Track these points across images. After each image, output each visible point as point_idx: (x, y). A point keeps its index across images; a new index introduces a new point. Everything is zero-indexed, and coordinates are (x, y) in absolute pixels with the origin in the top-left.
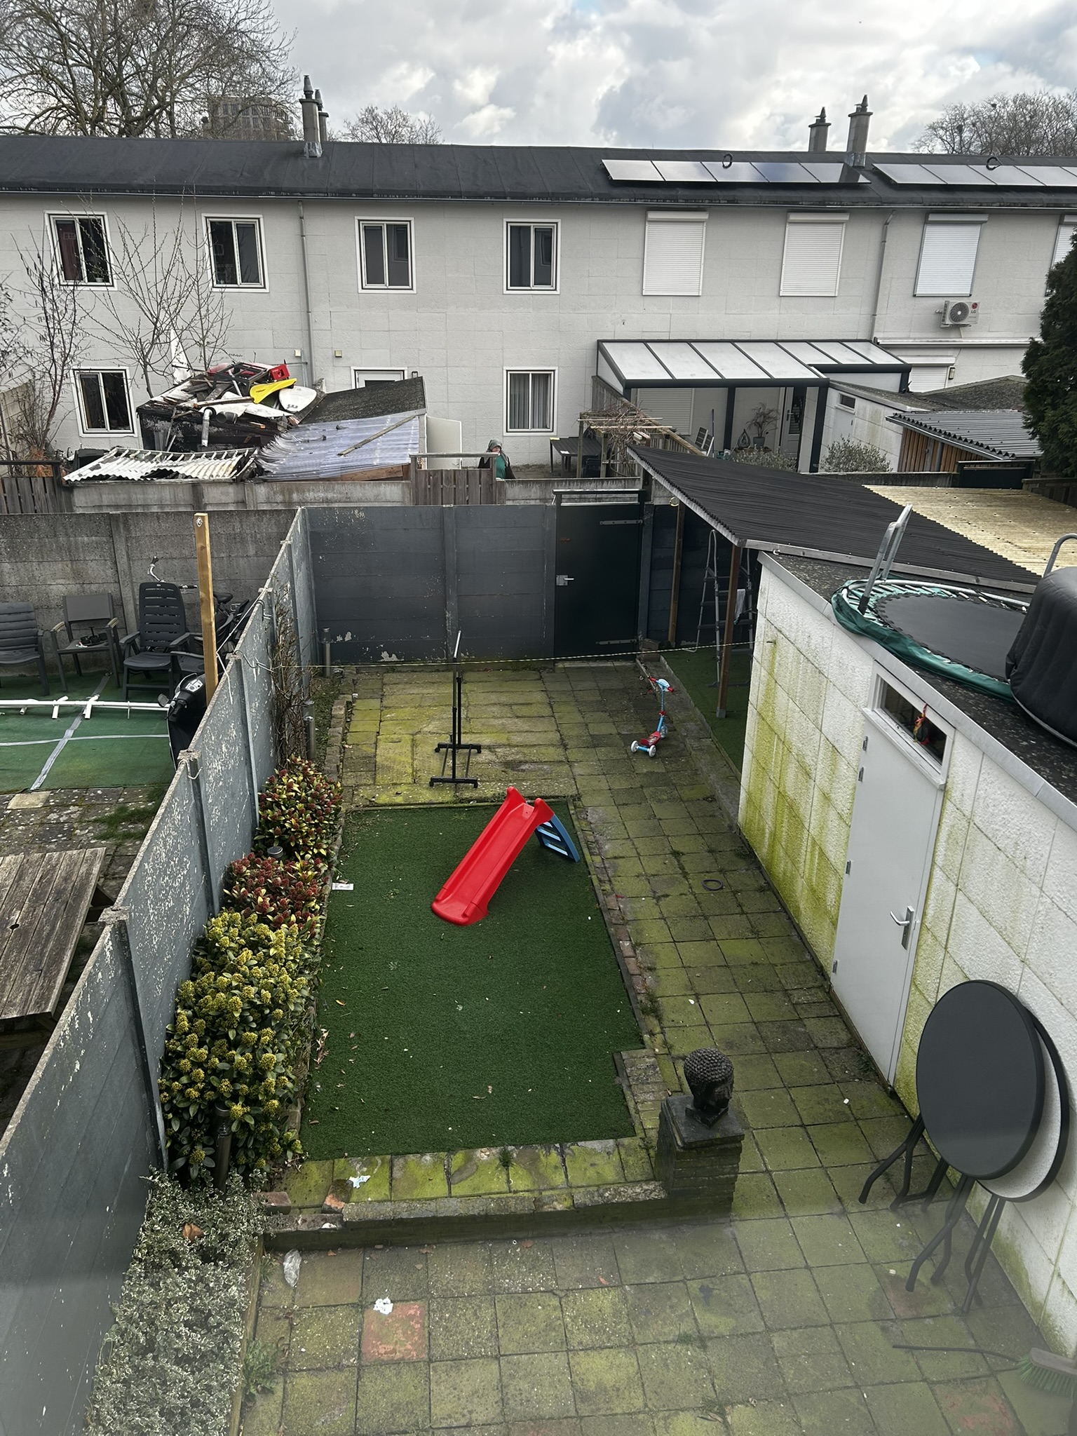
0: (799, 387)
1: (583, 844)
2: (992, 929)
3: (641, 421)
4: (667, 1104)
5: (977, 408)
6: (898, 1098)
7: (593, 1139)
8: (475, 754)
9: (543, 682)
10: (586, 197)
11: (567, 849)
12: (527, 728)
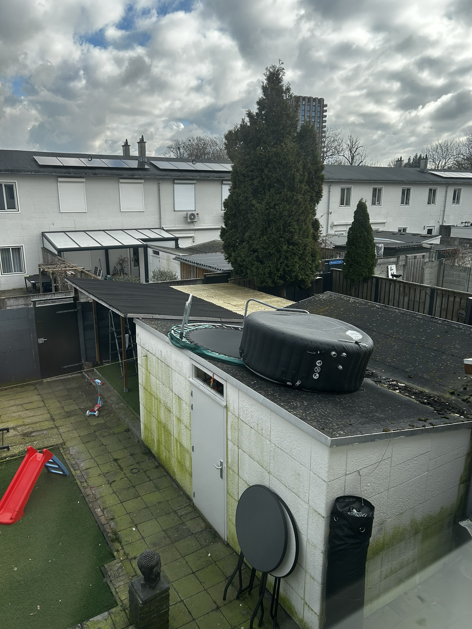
0: (135, 248)
1: (70, 466)
2: (255, 462)
3: (68, 266)
4: (132, 584)
5: (206, 253)
6: (230, 546)
7: (97, 615)
8: (6, 433)
9: (38, 391)
10: (28, 172)
11: (62, 471)
12: (32, 414)
